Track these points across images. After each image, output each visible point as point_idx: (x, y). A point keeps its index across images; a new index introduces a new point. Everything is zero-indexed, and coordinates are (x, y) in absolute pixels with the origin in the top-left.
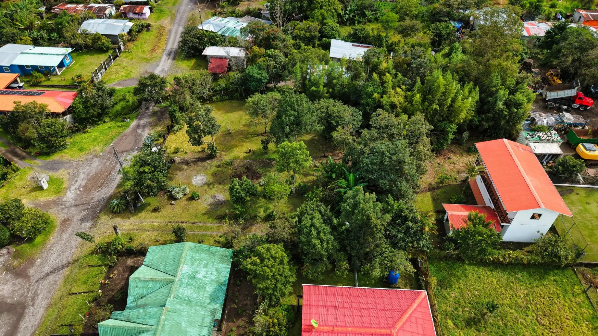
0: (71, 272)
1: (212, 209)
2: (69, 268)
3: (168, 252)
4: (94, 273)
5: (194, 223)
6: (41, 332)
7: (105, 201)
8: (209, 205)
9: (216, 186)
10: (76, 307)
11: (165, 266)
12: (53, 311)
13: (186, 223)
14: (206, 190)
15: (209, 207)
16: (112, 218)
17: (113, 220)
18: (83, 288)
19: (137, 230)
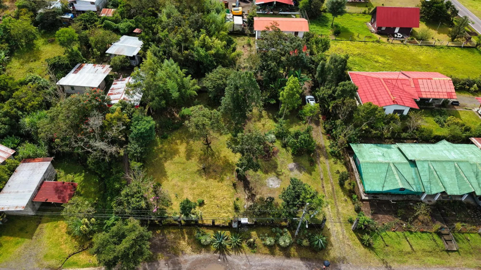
0: (394, 260)
1: (304, 170)
2: (391, 265)
3: (370, 174)
4: (390, 239)
5: (322, 179)
6: (446, 262)
7: (310, 263)
8: (301, 172)
9: (278, 170)
10: (420, 241)
11: (382, 173)
12: (429, 260)
13: (323, 184)
14: (285, 176)
15: (303, 172)
16: (332, 245)
17: (333, 244)
18: (404, 242)
19: (339, 219)
